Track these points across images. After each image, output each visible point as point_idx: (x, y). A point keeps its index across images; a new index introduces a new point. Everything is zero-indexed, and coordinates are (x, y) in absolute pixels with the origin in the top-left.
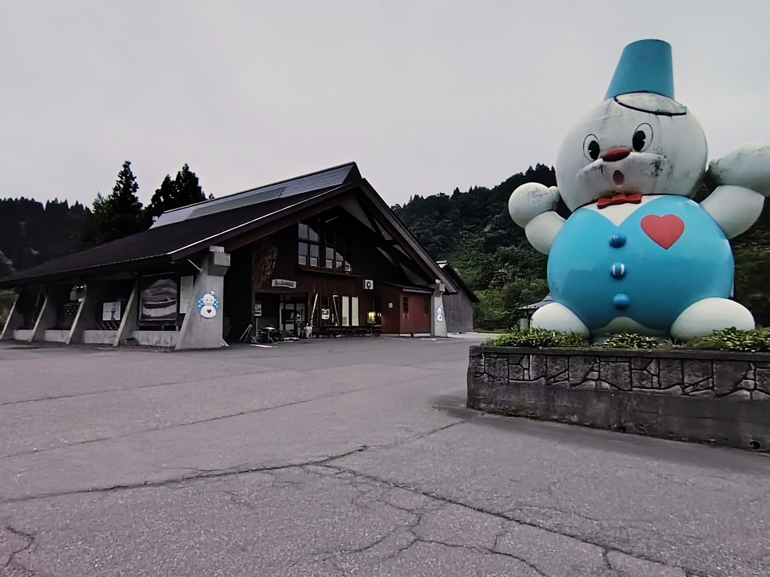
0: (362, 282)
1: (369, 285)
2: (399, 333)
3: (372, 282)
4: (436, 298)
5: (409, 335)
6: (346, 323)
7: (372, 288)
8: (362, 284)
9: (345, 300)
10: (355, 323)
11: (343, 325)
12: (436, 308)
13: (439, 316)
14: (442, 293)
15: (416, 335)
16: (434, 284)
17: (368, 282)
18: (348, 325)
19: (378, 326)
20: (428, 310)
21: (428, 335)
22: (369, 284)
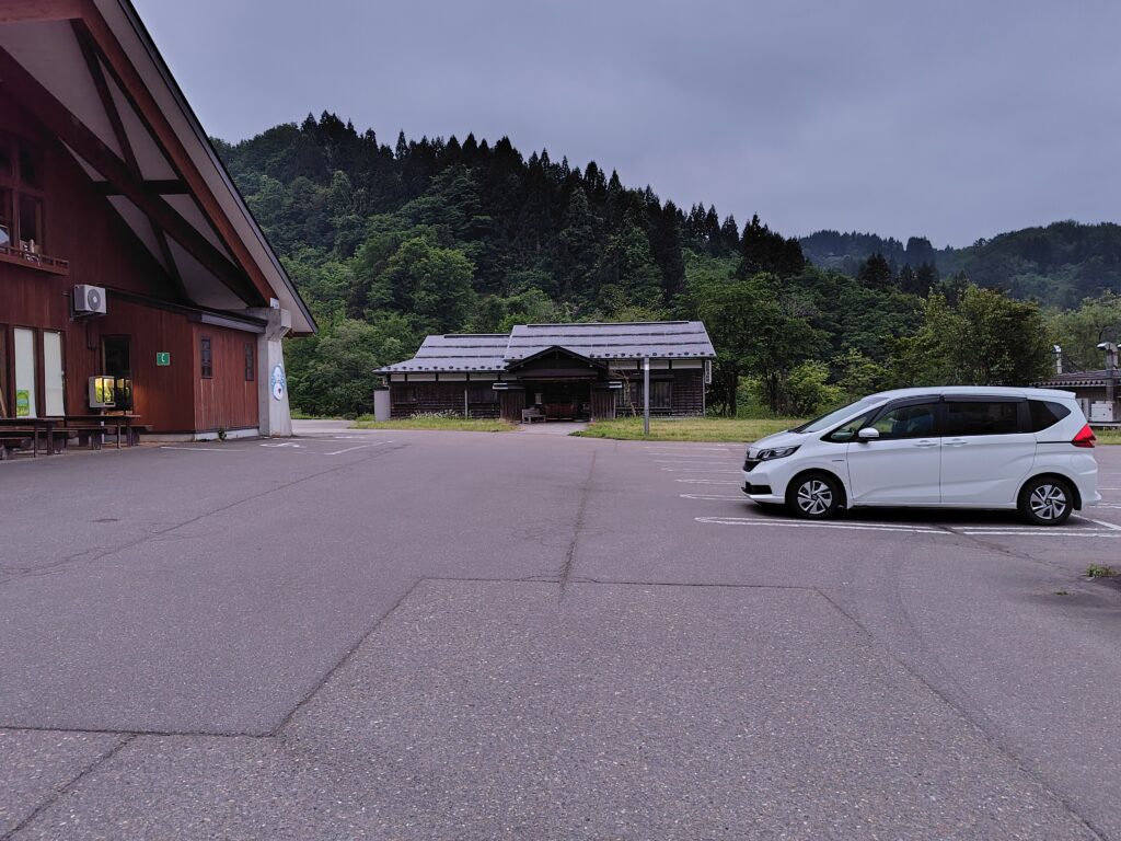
0: (71, 291)
1: (95, 300)
2: (194, 432)
3: (102, 292)
4: (270, 343)
5: (215, 436)
6: (27, 408)
7: (102, 309)
8: (72, 297)
9: (23, 340)
10: (55, 407)
11: (20, 415)
12: (270, 368)
13: (278, 386)
14: (285, 332)
15: (231, 435)
16: (268, 309)
17: (93, 293)
18: (32, 415)
19: (121, 413)
20: (252, 372)
21: (252, 433)
22: (95, 298)
